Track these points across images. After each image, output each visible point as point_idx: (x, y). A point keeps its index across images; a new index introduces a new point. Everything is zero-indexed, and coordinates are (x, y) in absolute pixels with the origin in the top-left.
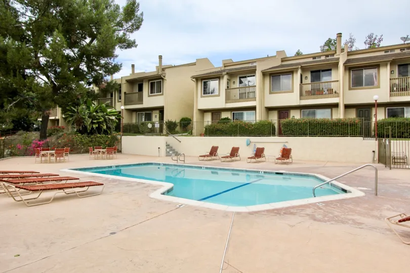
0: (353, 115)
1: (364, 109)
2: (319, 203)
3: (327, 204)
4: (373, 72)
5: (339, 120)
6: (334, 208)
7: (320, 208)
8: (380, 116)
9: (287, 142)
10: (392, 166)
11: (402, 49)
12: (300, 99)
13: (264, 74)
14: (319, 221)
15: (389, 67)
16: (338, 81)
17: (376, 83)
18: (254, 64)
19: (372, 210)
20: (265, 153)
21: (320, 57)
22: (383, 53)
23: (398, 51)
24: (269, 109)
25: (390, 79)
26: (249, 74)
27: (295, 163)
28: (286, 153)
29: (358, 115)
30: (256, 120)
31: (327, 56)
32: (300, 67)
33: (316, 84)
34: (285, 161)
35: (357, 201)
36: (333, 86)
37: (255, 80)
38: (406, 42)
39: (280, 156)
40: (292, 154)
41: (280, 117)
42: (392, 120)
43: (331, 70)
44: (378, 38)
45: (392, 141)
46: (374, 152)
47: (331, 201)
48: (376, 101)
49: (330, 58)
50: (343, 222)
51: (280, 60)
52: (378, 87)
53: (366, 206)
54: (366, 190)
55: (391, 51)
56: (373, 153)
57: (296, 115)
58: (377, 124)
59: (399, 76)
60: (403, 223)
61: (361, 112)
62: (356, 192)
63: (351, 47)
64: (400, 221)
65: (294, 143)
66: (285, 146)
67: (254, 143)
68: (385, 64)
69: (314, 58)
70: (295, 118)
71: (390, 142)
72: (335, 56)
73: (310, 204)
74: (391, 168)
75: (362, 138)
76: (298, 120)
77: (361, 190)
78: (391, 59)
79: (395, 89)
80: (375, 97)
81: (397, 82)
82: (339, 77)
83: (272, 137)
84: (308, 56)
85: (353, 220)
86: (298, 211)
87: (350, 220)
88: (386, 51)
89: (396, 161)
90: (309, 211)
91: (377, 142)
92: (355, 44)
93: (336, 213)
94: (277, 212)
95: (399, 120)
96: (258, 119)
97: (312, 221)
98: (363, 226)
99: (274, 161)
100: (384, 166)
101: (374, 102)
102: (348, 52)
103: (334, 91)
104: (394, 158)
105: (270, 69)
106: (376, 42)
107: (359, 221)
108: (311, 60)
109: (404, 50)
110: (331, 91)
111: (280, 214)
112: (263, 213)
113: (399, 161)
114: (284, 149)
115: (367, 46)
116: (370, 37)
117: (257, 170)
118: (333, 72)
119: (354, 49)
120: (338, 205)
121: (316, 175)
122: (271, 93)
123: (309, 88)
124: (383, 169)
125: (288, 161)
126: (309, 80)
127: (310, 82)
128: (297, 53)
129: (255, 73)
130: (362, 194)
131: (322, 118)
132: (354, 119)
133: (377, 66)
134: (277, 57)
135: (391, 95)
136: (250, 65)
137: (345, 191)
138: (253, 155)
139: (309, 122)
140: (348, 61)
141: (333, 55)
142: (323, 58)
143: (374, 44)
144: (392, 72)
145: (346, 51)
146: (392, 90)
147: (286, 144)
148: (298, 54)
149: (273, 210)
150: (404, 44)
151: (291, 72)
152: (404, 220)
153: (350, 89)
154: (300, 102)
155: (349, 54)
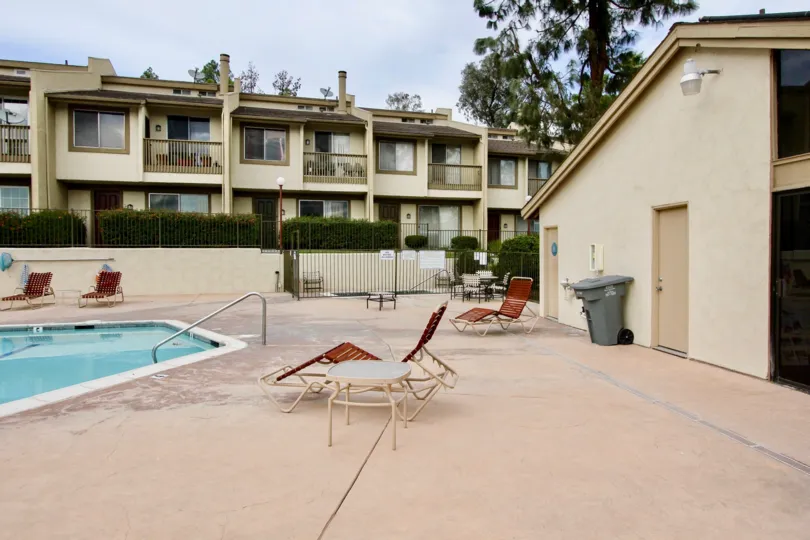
0: (247, 209)
1: (266, 200)
2: (156, 375)
3: (171, 373)
4: (280, 136)
5: (222, 217)
6: (185, 378)
7: (157, 385)
8: (289, 212)
9: (111, 260)
10: (301, 295)
11: (323, 108)
12: (145, 171)
13: (55, 103)
14: (149, 408)
15: (302, 132)
16: (220, 144)
17: (283, 156)
18: (27, 75)
19: (252, 369)
20: (54, 284)
21: (188, 90)
22: (294, 108)
23: (316, 110)
24: (69, 187)
25: (304, 153)
26: (9, 94)
27: (128, 303)
28: (108, 282)
29: (256, 209)
30: (31, 209)
31: (202, 92)
32: (143, 102)
33: (179, 143)
34: (105, 299)
35: (228, 359)
36: (213, 151)
37: (29, 113)
38: (327, 98)
39: (92, 290)
40: (123, 283)
41: (97, 205)
42: (307, 220)
43: (207, 120)
44: (294, 81)
45: (301, 254)
46: (277, 273)
47: (184, 366)
48: (281, 186)
49: (207, 97)
50: (193, 401)
51: (100, 79)
52: (287, 164)
53: (243, 364)
54: (253, 338)
55: (307, 108)
56: (276, 275)
57: (136, 203)
58: (285, 226)
59: (316, 150)
60: (283, 381)
61: (261, 205)
62: (233, 344)
63: (252, 87)
64: (279, 379)
65: (126, 260)
66: (106, 267)
67: (23, 264)
68: (297, 126)
69: (177, 90)
70: (134, 208)
71: (298, 256)
72: (218, 97)
73: (137, 380)
74: (299, 298)
75: (259, 249)
76: (138, 213)
77: (242, 340)
78: (305, 120)
79: (310, 170)
80: (280, 180)
81: (312, 158)
82: (221, 137)
83: (73, 248)
84: (165, 85)
85: (213, 393)
86: (105, 399)
87: (207, 394)
88: (301, 106)
89: (309, 286)
90: (130, 394)
91: (282, 256)
92: (257, 83)
93: (186, 387)
94: (52, 411)
95: (316, 220)
96: (36, 204)
97: (131, 412)
98: (229, 400)
99: (77, 302)
100: (290, 295)
101: (278, 188)
102: (241, 94)
103: (213, 161)
104: (307, 283)
105: (70, 93)
106: (291, 87)
107: (223, 394)
108: (170, 93)
109: (325, 109)
110: (208, 163)
111: (56, 414)
112: (11, 420)
113: (313, 286)
114: (102, 274)
115: (277, 92)
116: (282, 76)
117: (25, 325)
118: (212, 125)
119: (256, 91)
120: (195, 370)
121: (168, 322)
122: (71, 149)
123: (164, 149)
124: (287, 301)
125: (112, 299)
126: (164, 134)
127: (167, 138)
128: (145, 73)
129: (27, 95)
130: (243, 345)
131: (190, 211)
132: (248, 215)
133: (285, 128)
134: (90, 70)
135: (305, 180)
136: (14, 74)
137: (216, 344)
138: (21, 292)
139: (162, 219)
140: (240, 110)
141: (213, 93)
142: (194, 95)
143: (287, 90)
144: (306, 142)
145: (237, 90)
146: (306, 172)
147: (110, 264)
148: (148, 75)
149: (40, 409)
150: (325, 100)
151: (124, 110)
152: (284, 376)
153: (242, 162)
154: (144, 177)
155: (243, 97)
